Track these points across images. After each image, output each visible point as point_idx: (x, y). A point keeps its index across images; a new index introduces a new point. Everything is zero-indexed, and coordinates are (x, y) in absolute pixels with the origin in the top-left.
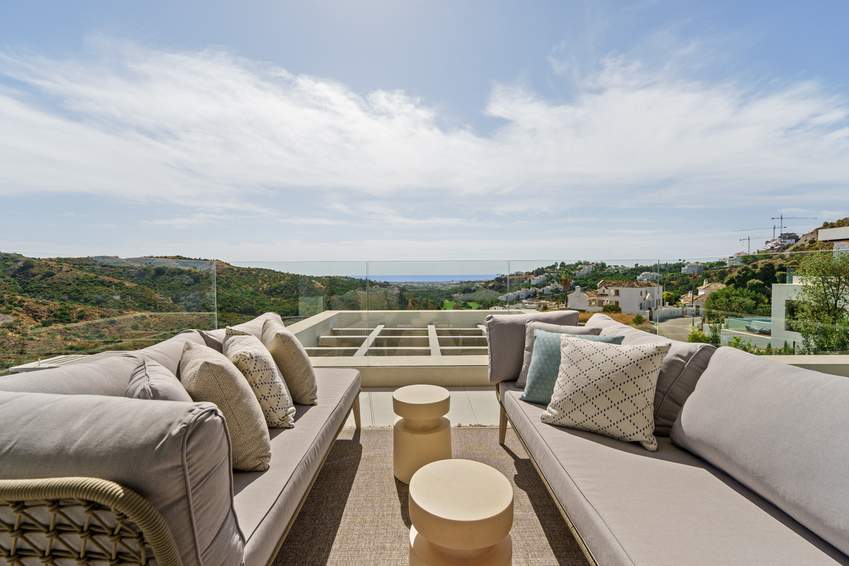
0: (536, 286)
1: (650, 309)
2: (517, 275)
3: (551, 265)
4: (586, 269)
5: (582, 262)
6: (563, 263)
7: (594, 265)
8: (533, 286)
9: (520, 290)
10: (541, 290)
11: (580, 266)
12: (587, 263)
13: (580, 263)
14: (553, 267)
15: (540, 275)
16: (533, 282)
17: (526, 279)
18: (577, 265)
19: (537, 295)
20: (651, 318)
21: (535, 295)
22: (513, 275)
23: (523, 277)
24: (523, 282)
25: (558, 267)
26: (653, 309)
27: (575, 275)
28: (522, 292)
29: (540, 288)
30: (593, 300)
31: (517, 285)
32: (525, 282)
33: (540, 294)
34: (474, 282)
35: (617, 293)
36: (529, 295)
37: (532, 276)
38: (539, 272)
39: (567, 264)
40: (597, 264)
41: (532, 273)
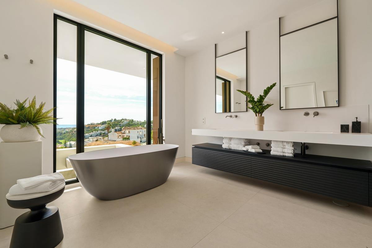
0: (102, 130)
1: (141, 138)
2: (92, 124)
3: (109, 120)
4: (125, 122)
5: (124, 119)
6: (115, 119)
7: (129, 120)
8: (100, 130)
9: (93, 132)
10: (104, 132)
11: (123, 121)
12: (126, 120)
13: (123, 119)
14: (111, 121)
15: (104, 125)
16: (100, 128)
17: (96, 126)
18: (122, 120)
19: (102, 134)
20: (141, 142)
21: (100, 134)
22: (89, 125)
23: (95, 126)
24: (94, 128)
25: (113, 121)
26: (142, 138)
27: (120, 124)
28: (94, 133)
29: (103, 131)
30: (120, 136)
31: (91, 130)
32: (96, 128)
33: (103, 134)
34: (65, 129)
35: (129, 132)
36: (97, 135)
37: (100, 125)
38: (103, 123)
39: (117, 119)
40: (130, 120)
41: (100, 124)
